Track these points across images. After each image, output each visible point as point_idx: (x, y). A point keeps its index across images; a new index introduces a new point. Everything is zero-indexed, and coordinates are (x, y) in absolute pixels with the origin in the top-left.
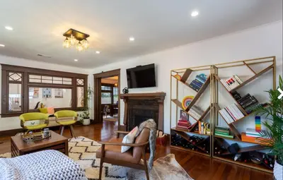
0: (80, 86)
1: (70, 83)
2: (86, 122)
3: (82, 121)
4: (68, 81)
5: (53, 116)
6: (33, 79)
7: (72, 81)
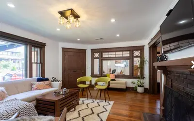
0: (137, 57)
1: (128, 55)
2: (140, 90)
3: (136, 88)
4: (127, 54)
5: (114, 80)
6: (105, 55)
7: (130, 54)
